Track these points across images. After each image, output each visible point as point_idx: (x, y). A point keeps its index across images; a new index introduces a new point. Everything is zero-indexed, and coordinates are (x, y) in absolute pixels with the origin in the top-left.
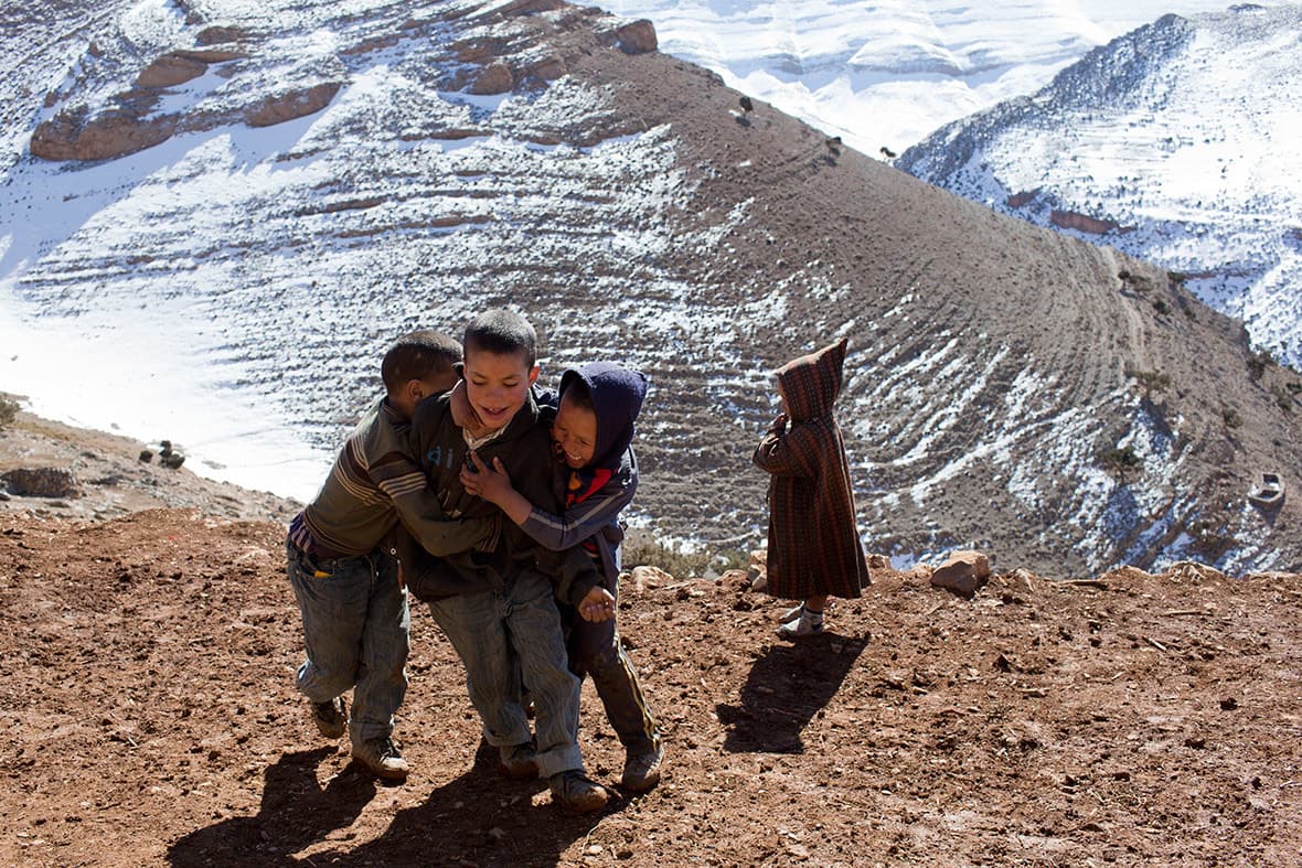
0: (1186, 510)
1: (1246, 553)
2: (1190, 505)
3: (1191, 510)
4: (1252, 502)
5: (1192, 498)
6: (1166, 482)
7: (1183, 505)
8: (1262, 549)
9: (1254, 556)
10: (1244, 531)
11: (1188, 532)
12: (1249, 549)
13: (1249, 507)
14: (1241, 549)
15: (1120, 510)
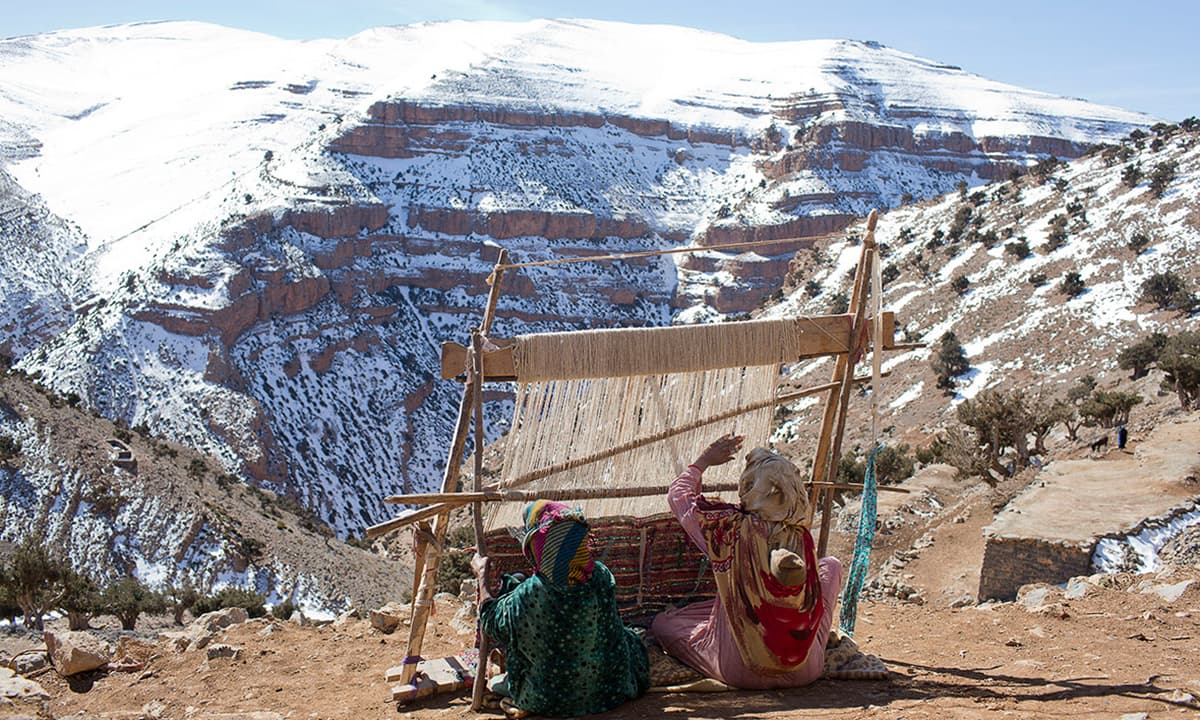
0: (76, 481)
1: (135, 505)
2: (77, 476)
3: (79, 480)
4: (117, 464)
5: (75, 471)
6: (47, 461)
7: (72, 478)
8: (144, 499)
9: (142, 506)
10: (125, 488)
11: (84, 499)
12: (135, 502)
13: (117, 470)
14: (130, 503)
15: (23, 494)
